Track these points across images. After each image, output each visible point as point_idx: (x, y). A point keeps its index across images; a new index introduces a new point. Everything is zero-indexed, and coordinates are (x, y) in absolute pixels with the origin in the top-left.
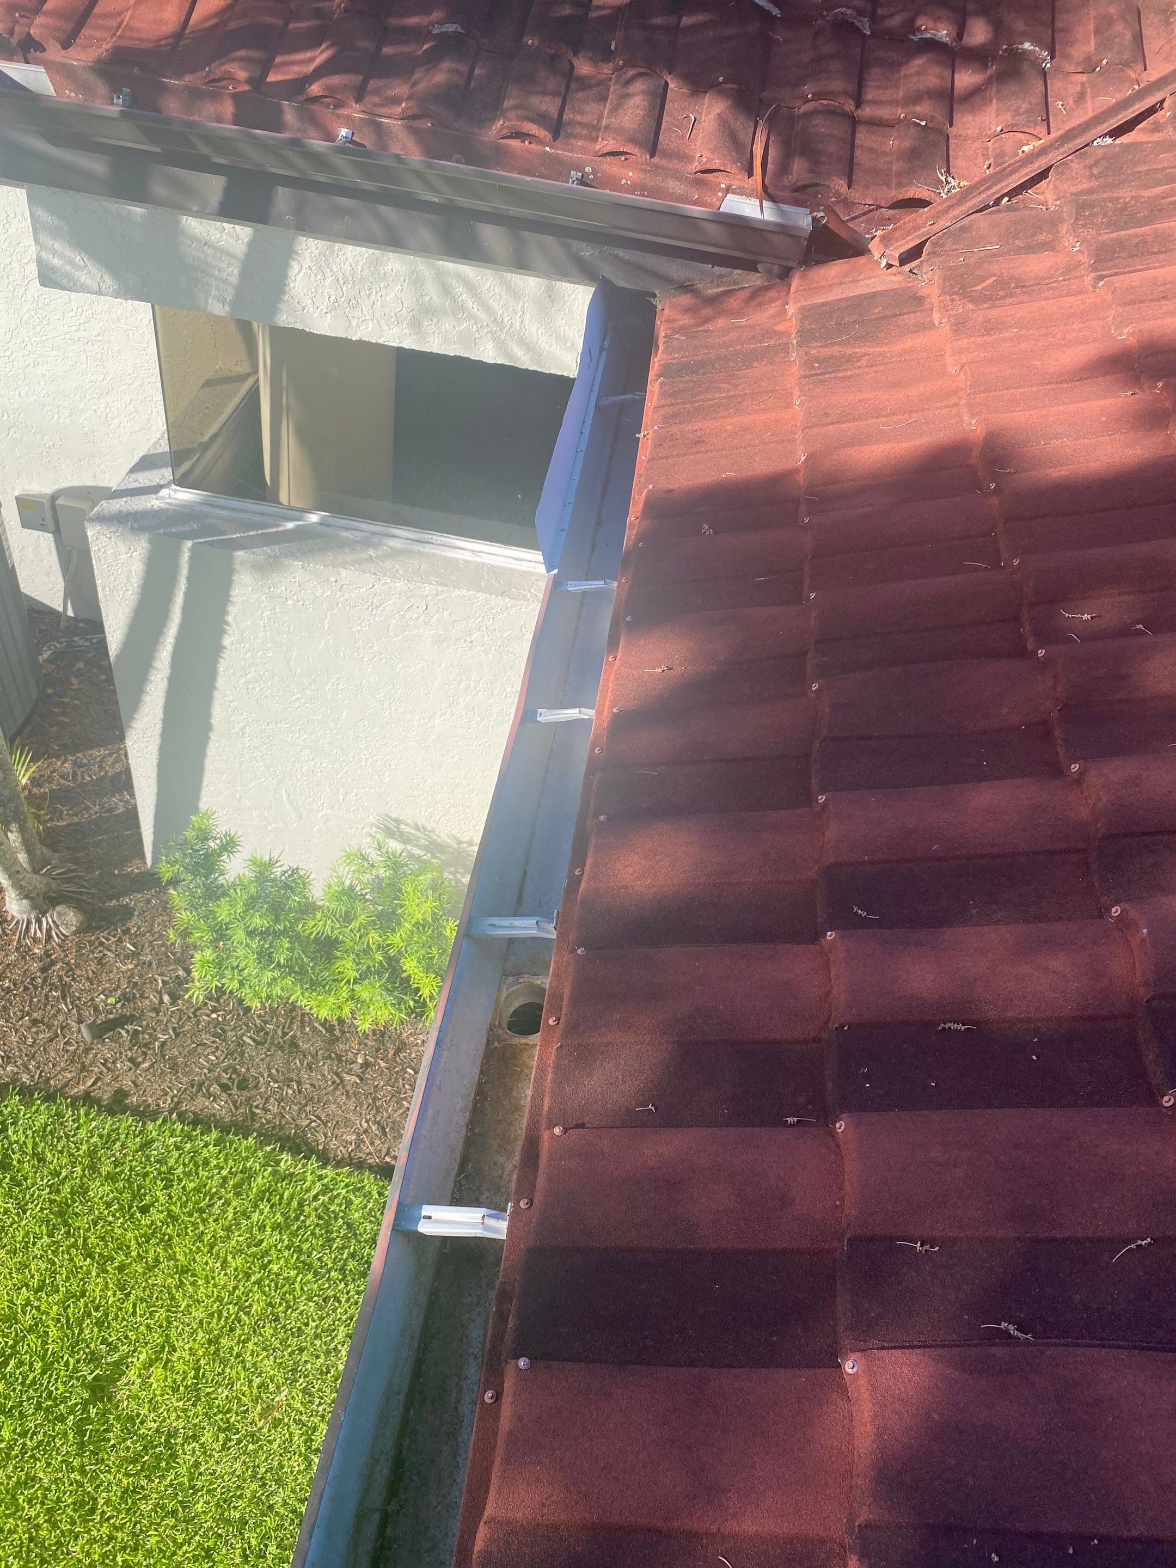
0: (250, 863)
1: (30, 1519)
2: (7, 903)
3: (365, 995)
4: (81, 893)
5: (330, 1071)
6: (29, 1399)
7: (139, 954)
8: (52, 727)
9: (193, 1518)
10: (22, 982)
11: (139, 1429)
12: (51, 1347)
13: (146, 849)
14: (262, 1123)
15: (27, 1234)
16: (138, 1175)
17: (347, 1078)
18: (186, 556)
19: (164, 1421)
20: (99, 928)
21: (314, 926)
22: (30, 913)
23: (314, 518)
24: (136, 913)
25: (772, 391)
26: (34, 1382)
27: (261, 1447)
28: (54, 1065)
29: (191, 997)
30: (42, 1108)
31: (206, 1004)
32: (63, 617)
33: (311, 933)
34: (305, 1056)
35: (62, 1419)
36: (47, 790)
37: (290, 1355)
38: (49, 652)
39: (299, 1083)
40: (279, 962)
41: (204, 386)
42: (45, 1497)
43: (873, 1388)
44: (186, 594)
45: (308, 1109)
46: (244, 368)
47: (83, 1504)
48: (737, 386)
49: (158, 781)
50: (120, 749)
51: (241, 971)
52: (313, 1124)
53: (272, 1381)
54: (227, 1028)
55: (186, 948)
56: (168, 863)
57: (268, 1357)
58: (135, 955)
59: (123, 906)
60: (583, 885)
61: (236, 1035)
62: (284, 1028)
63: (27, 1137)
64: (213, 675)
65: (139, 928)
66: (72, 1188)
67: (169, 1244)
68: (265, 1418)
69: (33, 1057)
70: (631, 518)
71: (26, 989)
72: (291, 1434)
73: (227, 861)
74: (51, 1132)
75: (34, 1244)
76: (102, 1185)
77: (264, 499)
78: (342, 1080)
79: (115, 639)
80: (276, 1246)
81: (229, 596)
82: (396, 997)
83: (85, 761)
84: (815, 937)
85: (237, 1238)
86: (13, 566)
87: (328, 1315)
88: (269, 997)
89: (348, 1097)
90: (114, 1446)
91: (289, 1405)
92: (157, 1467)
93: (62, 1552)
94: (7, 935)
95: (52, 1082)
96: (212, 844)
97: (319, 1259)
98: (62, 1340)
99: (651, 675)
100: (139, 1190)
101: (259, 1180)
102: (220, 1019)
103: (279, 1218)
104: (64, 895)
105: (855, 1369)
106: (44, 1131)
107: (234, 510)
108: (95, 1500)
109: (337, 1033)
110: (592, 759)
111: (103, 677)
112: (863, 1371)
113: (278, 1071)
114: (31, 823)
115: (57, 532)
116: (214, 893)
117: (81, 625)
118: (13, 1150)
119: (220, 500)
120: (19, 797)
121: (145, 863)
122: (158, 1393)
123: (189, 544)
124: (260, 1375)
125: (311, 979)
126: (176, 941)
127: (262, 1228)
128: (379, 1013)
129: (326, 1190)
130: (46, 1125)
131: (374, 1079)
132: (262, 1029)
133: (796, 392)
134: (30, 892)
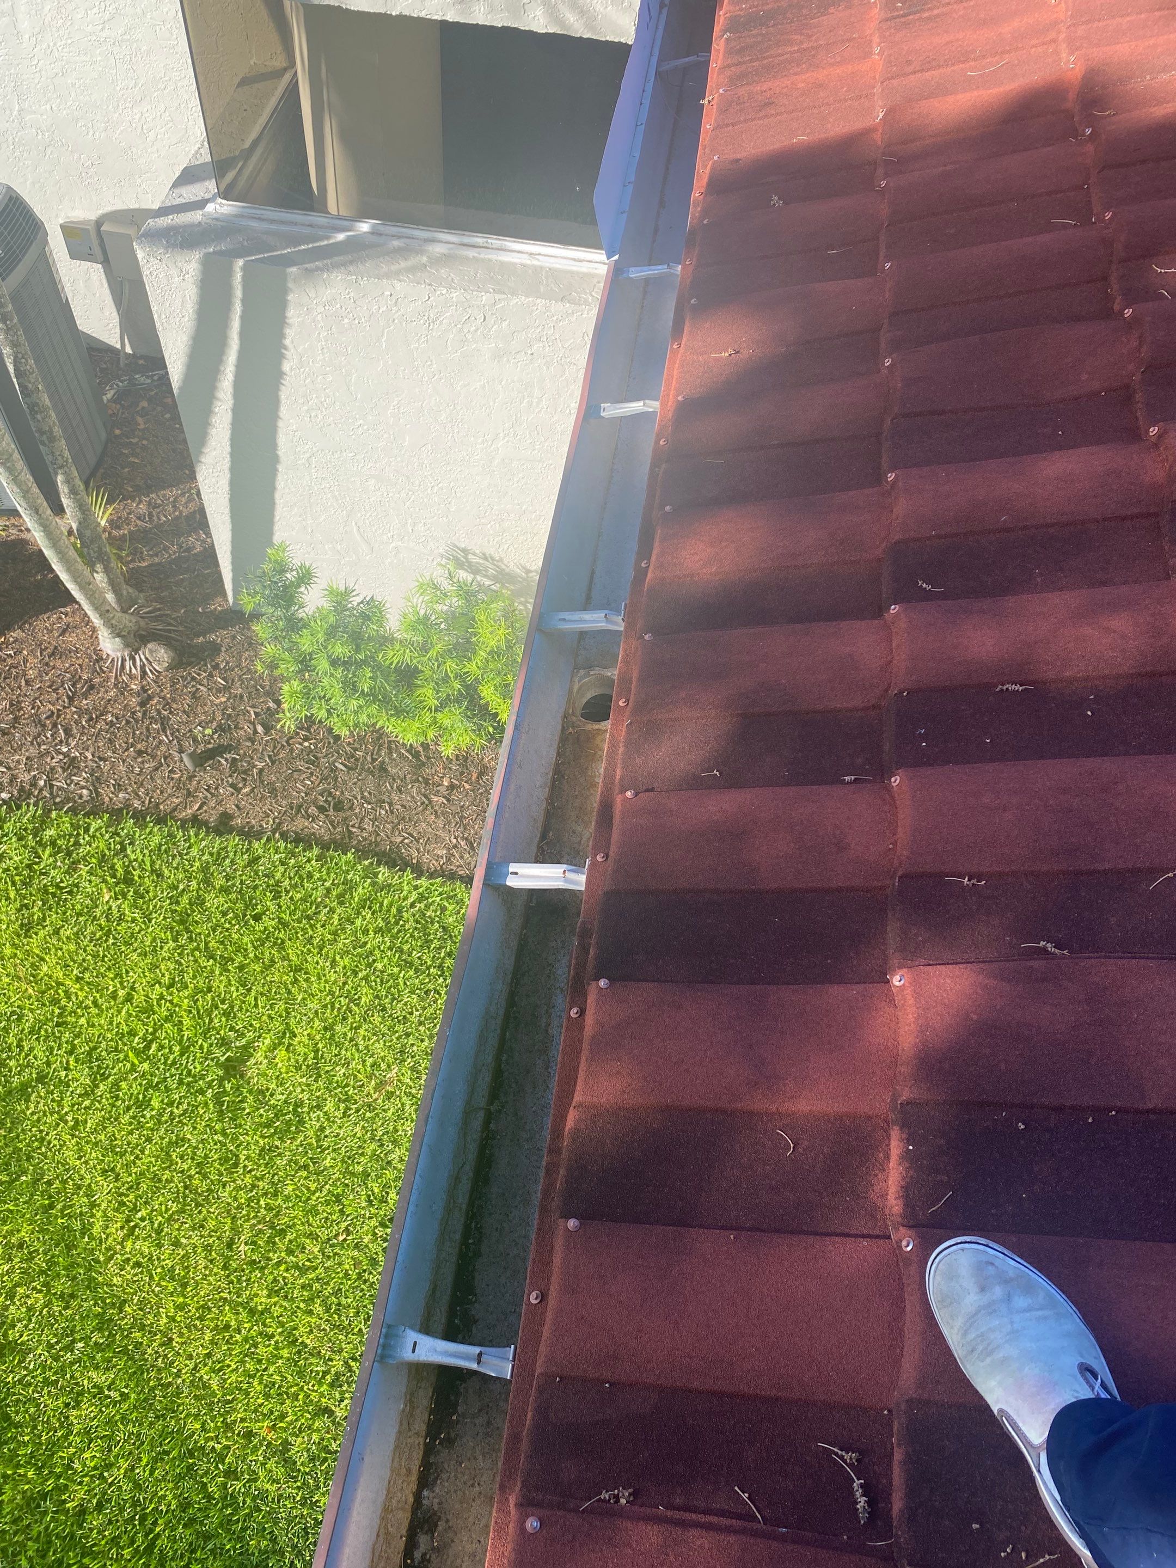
0: (327, 593)
1: (183, 1171)
2: (101, 641)
3: (447, 722)
4: (169, 631)
5: (419, 792)
6: (172, 1076)
7: (230, 687)
8: (123, 468)
9: (323, 1171)
10: (124, 716)
11: (269, 1100)
12: (186, 1033)
13: (226, 587)
14: (359, 841)
15: (154, 940)
16: (248, 888)
17: (435, 799)
18: (238, 276)
19: (290, 1093)
20: (190, 664)
21: (393, 657)
22: (123, 651)
23: (364, 227)
24: (223, 649)
25: (849, 40)
26: (174, 1063)
27: (377, 1115)
28: (162, 792)
29: (282, 727)
30: (155, 829)
31: (297, 734)
32: (122, 354)
33: (391, 664)
34: (394, 780)
35: (202, 1092)
36: (126, 532)
37: (398, 1039)
38: (112, 392)
39: (390, 804)
40: (363, 690)
41: (239, 85)
42: (195, 1154)
43: (917, 995)
44: (242, 317)
45: (400, 827)
46: (279, 62)
47: (227, 1160)
48: (811, 36)
49: (232, 517)
50: (191, 488)
51: (327, 701)
52: (406, 841)
53: (383, 1061)
54: (319, 755)
55: (274, 680)
56: (249, 595)
57: (378, 1041)
58: (226, 689)
59: (210, 642)
60: (650, 575)
61: (328, 762)
62: (372, 754)
63: (144, 856)
64: (276, 402)
65: (227, 663)
66: (190, 900)
67: (282, 946)
68: (380, 1091)
69: (142, 784)
70: (696, 194)
71: (128, 722)
72: (403, 1105)
73: (306, 592)
74: (166, 851)
75: (162, 948)
76: (217, 897)
77: (312, 209)
78: (430, 802)
79: (176, 370)
80: (379, 948)
81: (286, 317)
82: (475, 723)
83: (159, 502)
84: (879, 611)
85: (344, 941)
86: (67, 299)
87: (430, 1005)
88: (356, 725)
89: (437, 817)
90: (249, 1114)
91: (399, 1081)
92: (288, 1131)
93: (214, 1198)
94: (104, 672)
95: (161, 807)
96: (289, 576)
97: (419, 958)
98: (195, 1028)
99: (716, 359)
100: (251, 900)
101: (360, 890)
102: (312, 747)
103: (381, 923)
104: (153, 633)
105: (902, 982)
106: (159, 850)
107: (282, 222)
108: (237, 1156)
109: (423, 758)
110: (657, 452)
111: (168, 416)
112: (910, 983)
113: (370, 793)
114: (114, 564)
115: (106, 262)
116: (295, 625)
117: (141, 362)
118: (133, 867)
119: (268, 213)
120: (100, 537)
121: (227, 601)
122: (283, 1070)
123: (240, 262)
124: (372, 1056)
125: (395, 706)
126: (263, 673)
127: (365, 933)
128: (461, 739)
129: (421, 898)
130: (161, 845)
131: (460, 800)
132: (353, 756)
133: (876, 39)
134: (121, 630)
